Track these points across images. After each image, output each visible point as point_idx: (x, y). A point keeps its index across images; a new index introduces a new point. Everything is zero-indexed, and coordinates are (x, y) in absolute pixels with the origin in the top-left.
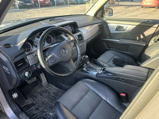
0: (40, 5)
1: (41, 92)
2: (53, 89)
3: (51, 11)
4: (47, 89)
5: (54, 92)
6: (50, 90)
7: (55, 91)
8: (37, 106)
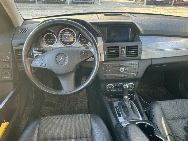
0: (174, 3)
1: (72, 98)
2: (84, 103)
3: (184, 12)
4: (79, 99)
5: (81, 108)
6: (80, 103)
7: (83, 107)
8: (54, 109)
